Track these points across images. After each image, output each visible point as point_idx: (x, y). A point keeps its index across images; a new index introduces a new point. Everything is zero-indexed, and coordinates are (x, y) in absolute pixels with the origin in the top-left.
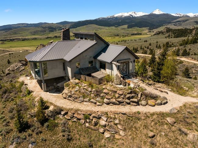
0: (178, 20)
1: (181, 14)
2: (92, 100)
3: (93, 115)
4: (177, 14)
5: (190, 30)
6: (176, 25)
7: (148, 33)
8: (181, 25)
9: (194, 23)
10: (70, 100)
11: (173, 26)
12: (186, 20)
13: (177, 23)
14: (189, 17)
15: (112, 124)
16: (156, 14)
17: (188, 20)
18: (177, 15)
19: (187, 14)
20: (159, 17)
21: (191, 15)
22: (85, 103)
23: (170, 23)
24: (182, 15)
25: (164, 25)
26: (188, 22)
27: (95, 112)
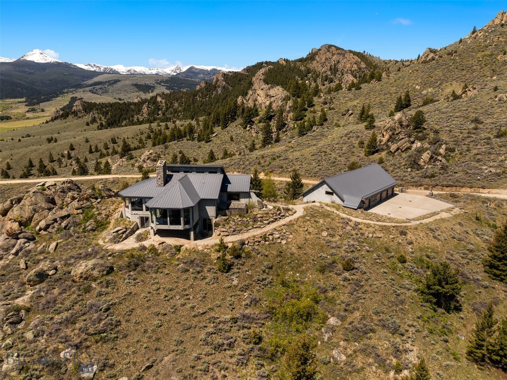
0: (96, 79)
1: (99, 65)
2: (255, 226)
3: (268, 233)
4: (90, 65)
5: (135, 104)
6: (94, 91)
7: (29, 115)
8: (106, 92)
9: (132, 87)
10: (236, 234)
11: (90, 94)
12: (116, 81)
13: (98, 87)
14: (118, 73)
15: (282, 234)
16: (35, 61)
17: (119, 81)
18: (89, 67)
19: (112, 67)
20: (47, 71)
21: (122, 69)
22: (251, 231)
23: (78, 86)
24: (102, 69)
25: (67, 93)
26: (119, 84)
27: (267, 232)
